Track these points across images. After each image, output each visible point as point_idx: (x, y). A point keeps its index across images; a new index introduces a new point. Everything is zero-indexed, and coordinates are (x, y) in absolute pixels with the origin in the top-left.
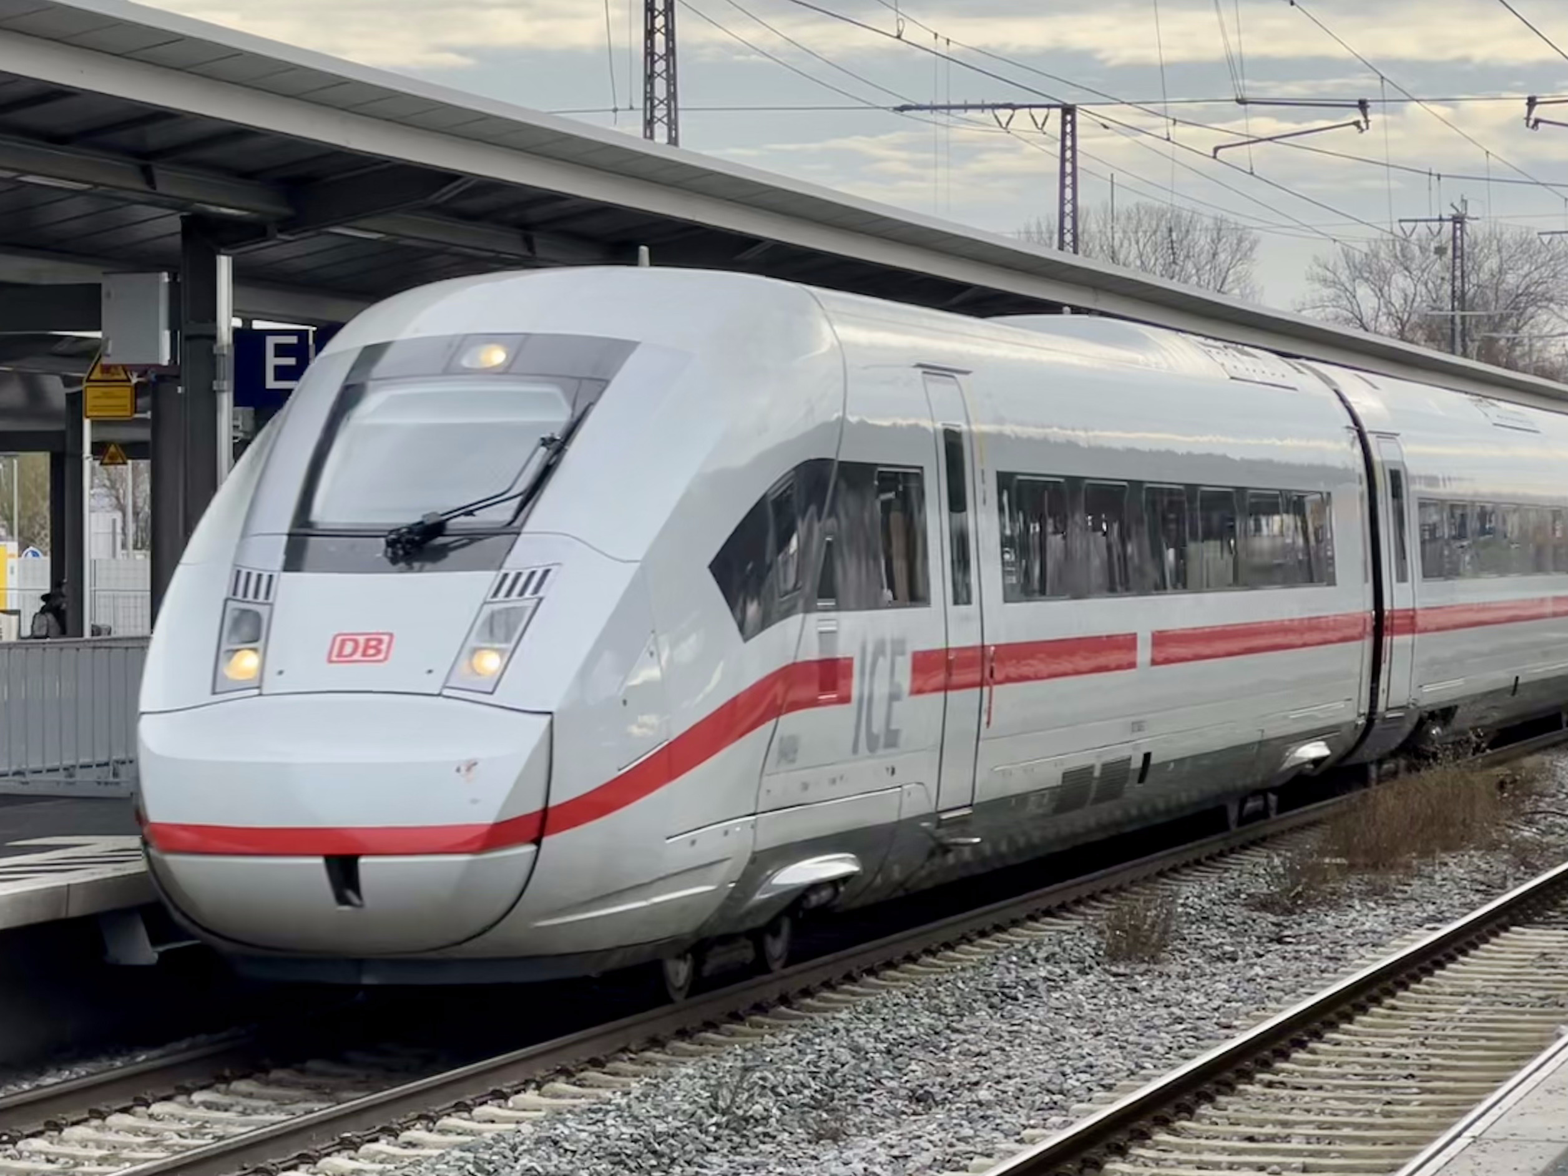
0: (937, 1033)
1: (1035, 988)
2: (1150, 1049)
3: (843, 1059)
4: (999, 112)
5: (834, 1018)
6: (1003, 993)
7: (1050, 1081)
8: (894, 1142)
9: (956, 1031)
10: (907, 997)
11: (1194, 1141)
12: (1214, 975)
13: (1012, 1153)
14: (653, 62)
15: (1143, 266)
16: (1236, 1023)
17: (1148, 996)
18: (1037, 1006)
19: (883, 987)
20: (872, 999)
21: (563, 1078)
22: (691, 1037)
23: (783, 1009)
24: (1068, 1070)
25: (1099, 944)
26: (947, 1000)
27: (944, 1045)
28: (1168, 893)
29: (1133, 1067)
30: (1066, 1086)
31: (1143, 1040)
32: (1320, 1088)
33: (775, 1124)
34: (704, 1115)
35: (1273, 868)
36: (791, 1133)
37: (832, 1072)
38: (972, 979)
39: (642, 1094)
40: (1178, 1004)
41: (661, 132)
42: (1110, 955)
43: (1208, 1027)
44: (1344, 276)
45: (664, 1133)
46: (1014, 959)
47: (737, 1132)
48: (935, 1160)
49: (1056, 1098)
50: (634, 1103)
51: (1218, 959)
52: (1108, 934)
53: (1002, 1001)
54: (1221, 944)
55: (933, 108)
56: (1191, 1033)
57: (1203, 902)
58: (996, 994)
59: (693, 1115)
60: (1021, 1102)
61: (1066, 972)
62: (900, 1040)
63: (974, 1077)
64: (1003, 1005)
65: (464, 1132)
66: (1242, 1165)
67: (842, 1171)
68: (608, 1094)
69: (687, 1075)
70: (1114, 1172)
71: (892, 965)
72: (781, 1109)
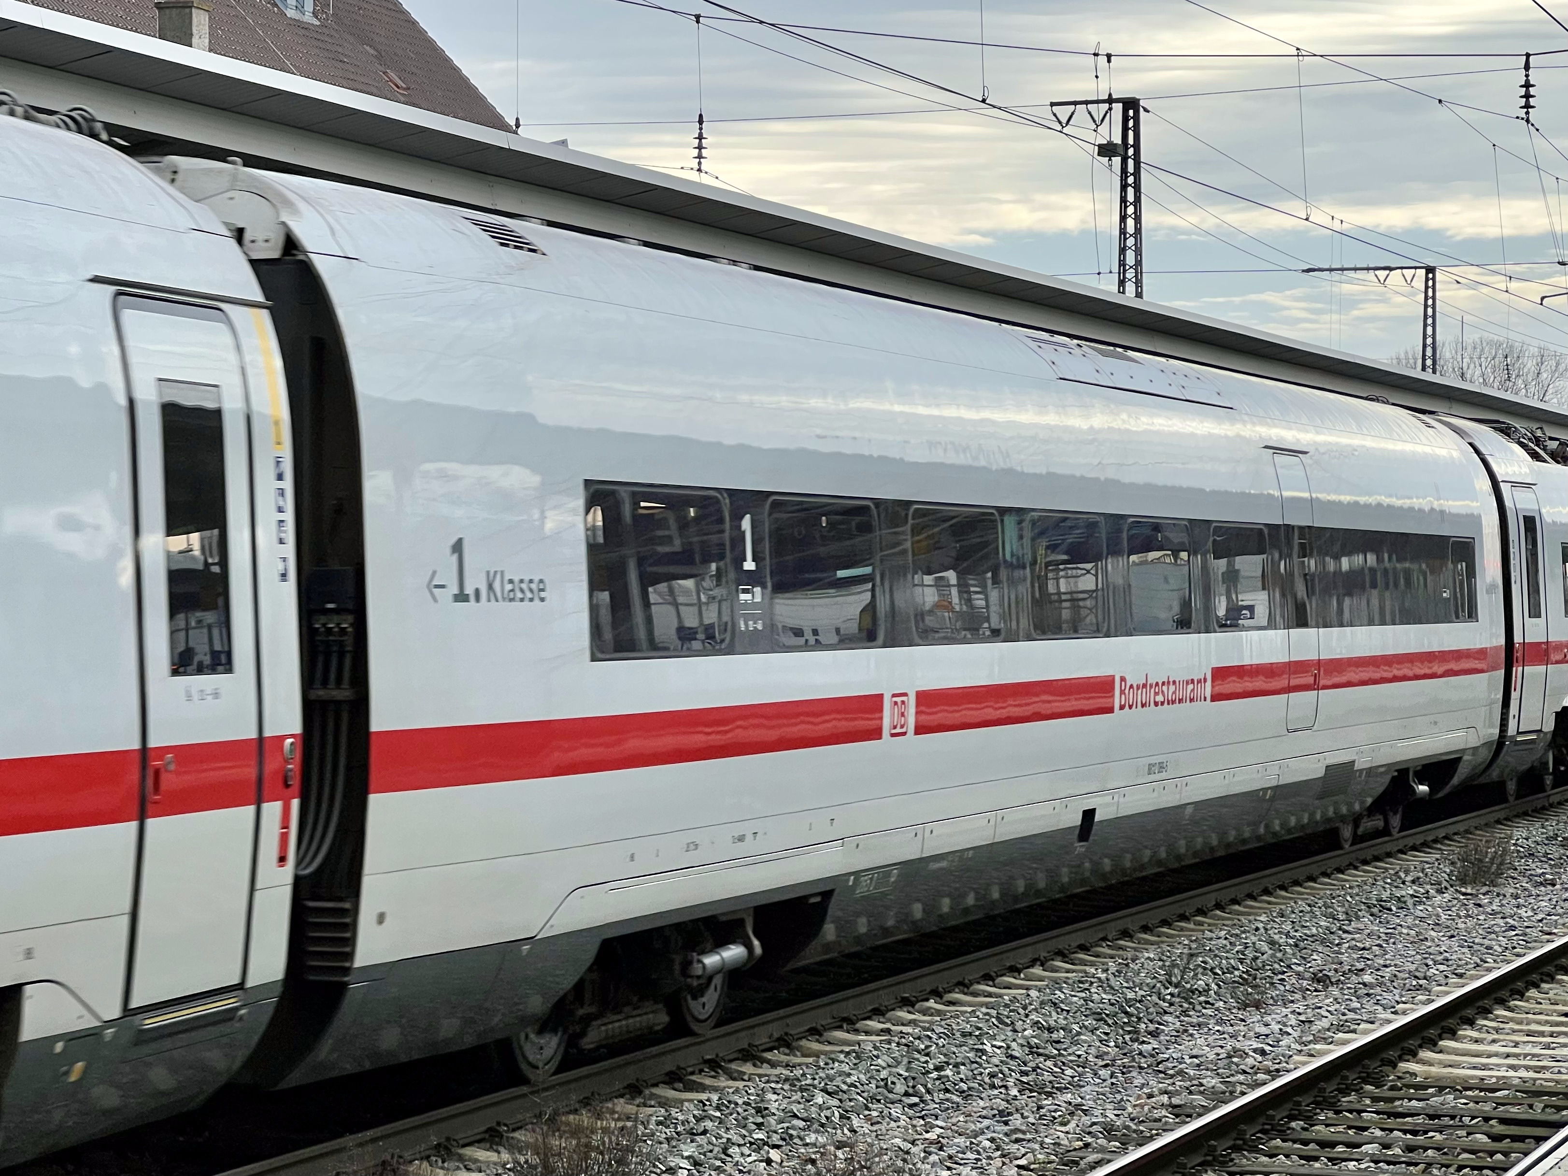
0: (1332, 933)
1: (1405, 902)
2: (1491, 948)
3: (1262, 950)
4: (1377, 272)
5: (1256, 920)
6: (1380, 905)
7: (1417, 970)
8: (1301, 1011)
9: (1345, 932)
10: (1309, 906)
11: (1525, 1016)
12: (1539, 896)
13: (1389, 1022)
14: (1125, 239)
15: (1485, 383)
16: (1555, 931)
17: (1489, 910)
18: (1406, 915)
19: (1291, 898)
20: (1283, 907)
21: (1060, 958)
22: (1151, 931)
23: (1218, 912)
24: (1430, 963)
25: (1451, 871)
26: (1339, 909)
27: (1337, 942)
28: (1502, 836)
29: (1478, 961)
30: (1429, 974)
31: (1486, 942)
33: (1213, 995)
34: (1162, 987)
36: (1225, 1002)
37: (1255, 959)
38: (1358, 895)
39: (1117, 971)
40: (1511, 917)
41: (1130, 288)
42: (1461, 880)
43: (1534, 933)
45: (1133, 1000)
46: (1389, 881)
47: (1186, 999)
48: (1332, 1024)
49: (1421, 982)
50: (1111, 977)
51: (1541, 883)
52: (1458, 865)
53: (1380, 911)
54: (1543, 873)
55: (1331, 270)
56: (1521, 938)
57: (1530, 842)
58: (1375, 906)
59: (1154, 987)
60: (1395, 984)
61: (1428, 892)
62: (1305, 937)
63: (1360, 966)
64: (1380, 914)
65: (990, 995)
66: (1560, 1034)
67: (1264, 1030)
68: (1093, 970)
69: (1149, 958)
70: (1465, 1037)
71: (1297, 883)
72: (1217, 985)
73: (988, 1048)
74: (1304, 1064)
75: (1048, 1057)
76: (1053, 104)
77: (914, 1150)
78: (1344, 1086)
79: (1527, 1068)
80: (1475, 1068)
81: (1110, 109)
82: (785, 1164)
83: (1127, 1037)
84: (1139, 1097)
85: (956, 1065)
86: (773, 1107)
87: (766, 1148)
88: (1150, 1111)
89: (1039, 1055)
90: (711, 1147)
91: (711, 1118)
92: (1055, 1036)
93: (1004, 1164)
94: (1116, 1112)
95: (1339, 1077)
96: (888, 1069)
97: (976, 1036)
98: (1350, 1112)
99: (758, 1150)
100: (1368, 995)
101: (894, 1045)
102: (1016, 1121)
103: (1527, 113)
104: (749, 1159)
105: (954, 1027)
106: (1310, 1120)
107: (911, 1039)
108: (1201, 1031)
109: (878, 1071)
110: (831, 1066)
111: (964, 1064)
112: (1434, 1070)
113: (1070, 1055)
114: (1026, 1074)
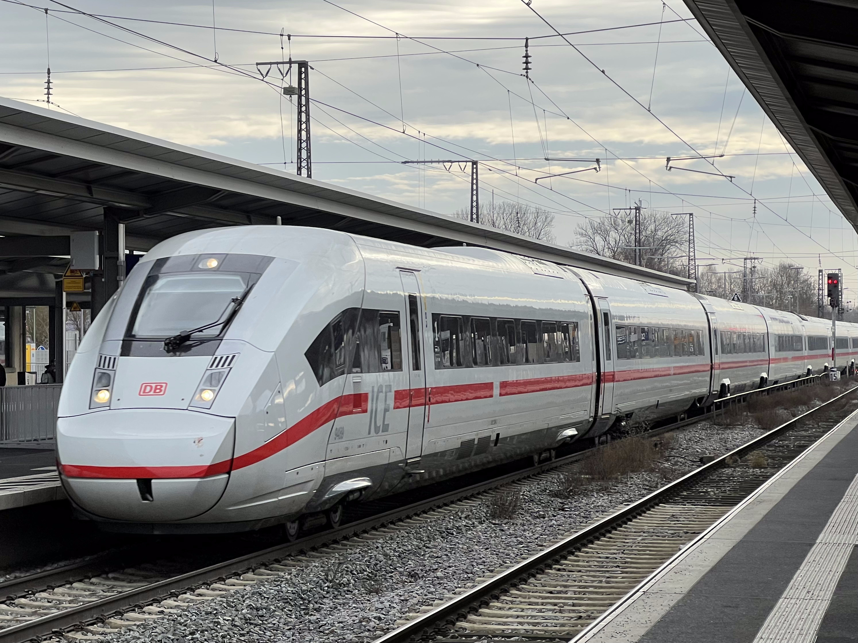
0: (420, 548)
1: (461, 530)
2: (509, 555)
3: (380, 559)
4: (445, 164)
5: (377, 542)
6: (447, 532)
7: (467, 568)
8: (401, 594)
9: (427, 547)
10: (407, 533)
11: (528, 593)
12: (536, 524)
13: (451, 599)
14: (301, 143)
15: (506, 228)
16: (545, 544)
17: (508, 533)
18: (461, 537)
19: (397, 529)
20: (392, 534)
21: (264, 567)
22: (317, 550)
23: (355, 538)
24: (475, 564)
25: (487, 511)
26: (424, 534)
27: (423, 553)
28: (516, 490)
29: (502, 563)
30: (473, 570)
31: (506, 551)
32: (580, 571)
33: (352, 586)
34: (322, 583)
35: (560, 479)
36: (359, 590)
37: (376, 565)
38: (434, 526)
39: (297, 574)
40: (520, 536)
41: (304, 171)
42: (493, 516)
43: (533, 545)
44: (590, 232)
45: (306, 590)
46: (452, 517)
47: (336, 589)
48: (419, 601)
49: (469, 575)
50: (293, 578)
51: (537, 517)
52: (491, 507)
53: (447, 535)
54: (538, 511)
55: (418, 162)
56: (526, 548)
57: (531, 494)
58: (444, 532)
59: (318, 583)
60: (455, 577)
61: (474, 523)
62: (404, 551)
63: (435, 567)
64: (448, 537)
65: (222, 590)
66: (547, 603)
67: (380, 606)
68: (282, 574)
69: (315, 566)
70: (494, 606)
71: (401, 520)
72: (354, 580)
73: (221, 621)
74: (403, 624)
75: (256, 625)
76: (258, 64)
78: (425, 637)
79: (529, 624)
80: (499, 624)
81: (290, 67)
83: (302, 612)
85: (202, 632)
89: (251, 624)
92: (260, 613)
95: (422, 632)
96: (162, 635)
97: (214, 614)
100: (440, 584)
101: (165, 620)
103: (527, 72)
105: (202, 609)
107: (176, 616)
108: (345, 607)
109: (156, 636)
110: (128, 634)
111: (207, 631)
112: (476, 626)
113: (269, 623)
114: (243, 635)
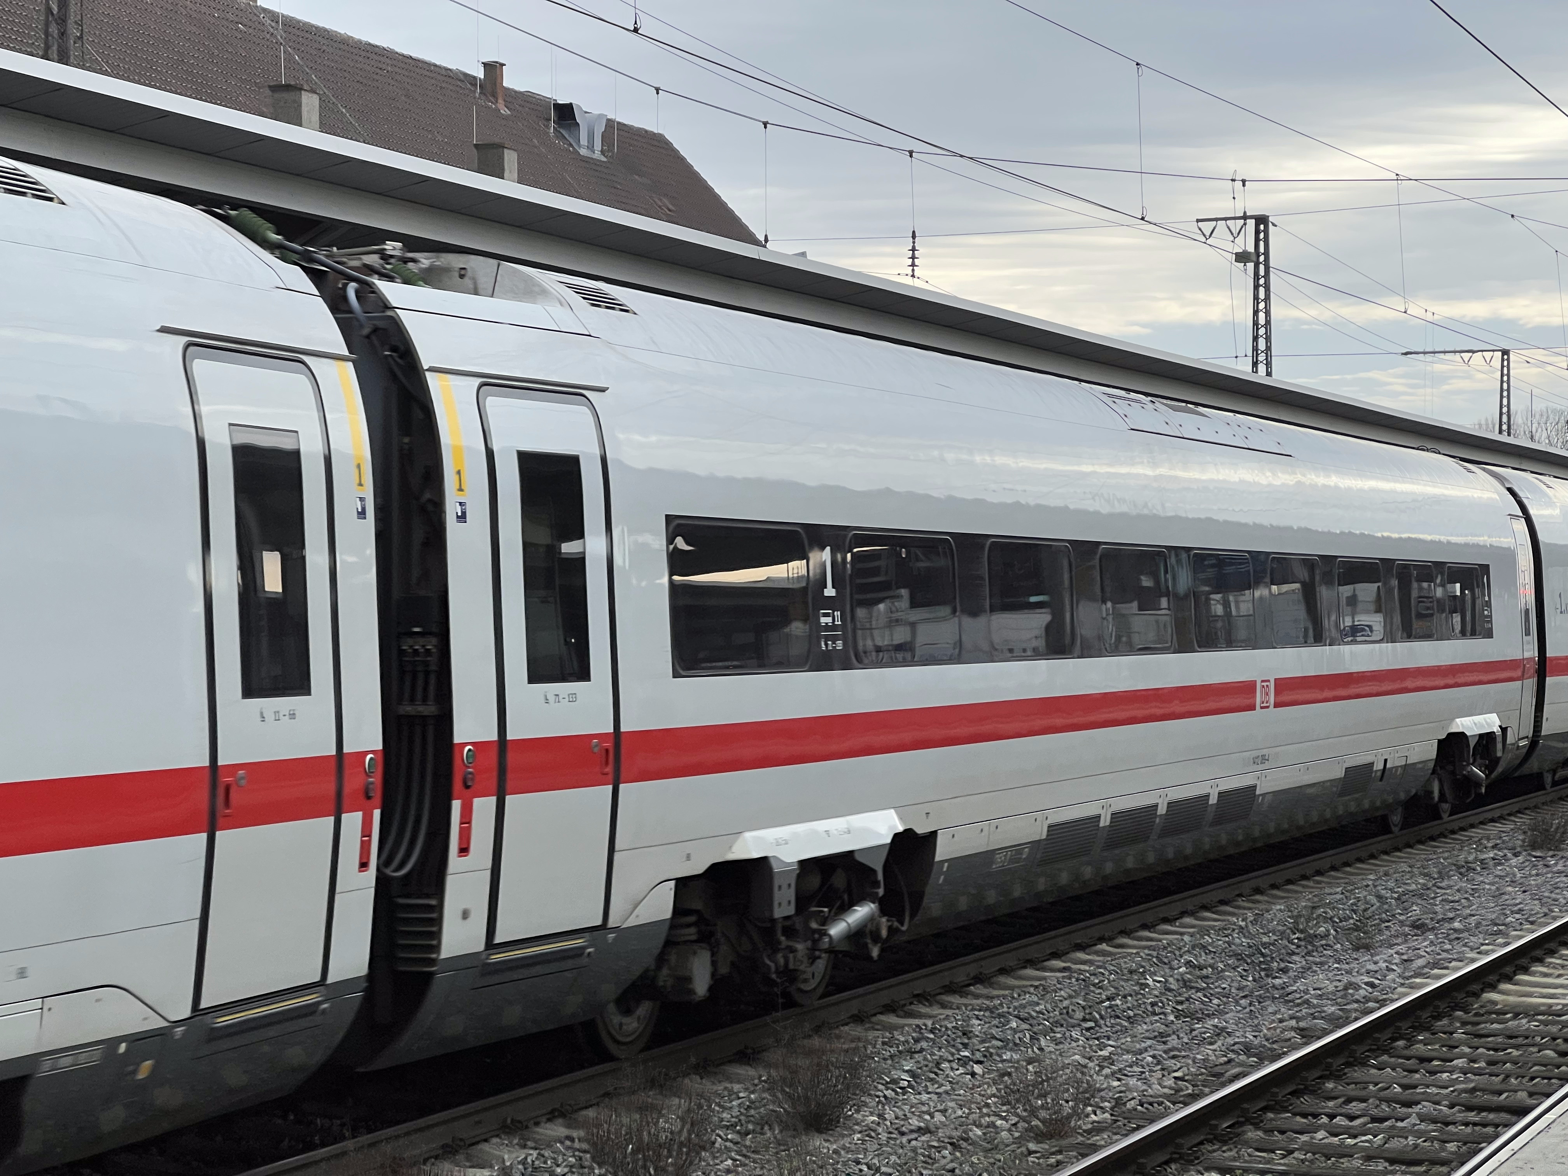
0: (1428, 889)
3: (1372, 902)
4: (1462, 354)
5: (1366, 879)
6: (1467, 866)
7: (1497, 918)
8: (1403, 952)
9: (1439, 888)
10: (1409, 867)
13: (1473, 960)
14: (1258, 329)
15: (1550, 444)
17: (1555, 869)
18: (1488, 874)
19: (1394, 861)
20: (1388, 868)
21: (1208, 909)
22: (1281, 888)
23: (1334, 873)
24: (1508, 912)
25: (1524, 839)
26: (1434, 869)
27: (1432, 896)
28: (1565, 810)
30: (1506, 921)
33: (1332, 939)
34: (1290, 933)
36: (1342, 945)
37: (1365, 910)
38: (1448, 858)
39: (1254, 920)
41: (1262, 368)
42: (1531, 845)
45: (1267, 943)
46: (1474, 846)
47: (1310, 943)
48: (1429, 962)
50: (1250, 925)
52: (1529, 833)
53: (1467, 871)
55: (1425, 353)
58: (1463, 867)
59: (1284, 933)
60: (1480, 930)
61: (1505, 855)
62: (1406, 892)
63: (1451, 915)
64: (1468, 873)
65: (1151, 940)
67: (1372, 967)
68: (1235, 920)
69: (1280, 910)
70: (1536, 972)
71: (1397, 849)
72: (1336, 930)
73: (1150, 982)
74: (1407, 994)
75: (1199, 989)
76: (1198, 221)
77: (1091, 1065)
78: (1437, 1013)
80: (1544, 997)
81: (1245, 224)
82: (986, 1076)
83: (1263, 974)
84: (1273, 1021)
85: (1125, 997)
86: (977, 1030)
87: (971, 1063)
88: (1281, 1032)
89: (1192, 988)
90: (926, 1063)
91: (927, 1039)
92: (1204, 972)
93: (1163, 1076)
94: (1253, 1034)
95: (1432, 1006)
96: (1070, 999)
97: (1141, 973)
98: (1445, 1033)
99: (964, 1065)
100: (1458, 939)
101: (1074, 980)
102: (1173, 1041)
104: (958, 1072)
105: (1123, 964)
106: (1411, 1041)
107: (1088, 975)
108: (1323, 968)
109: (1061, 1001)
110: (1023, 997)
111: (1130, 995)
112: (1512, 999)
113: (1216, 987)
114: (1181, 1003)
